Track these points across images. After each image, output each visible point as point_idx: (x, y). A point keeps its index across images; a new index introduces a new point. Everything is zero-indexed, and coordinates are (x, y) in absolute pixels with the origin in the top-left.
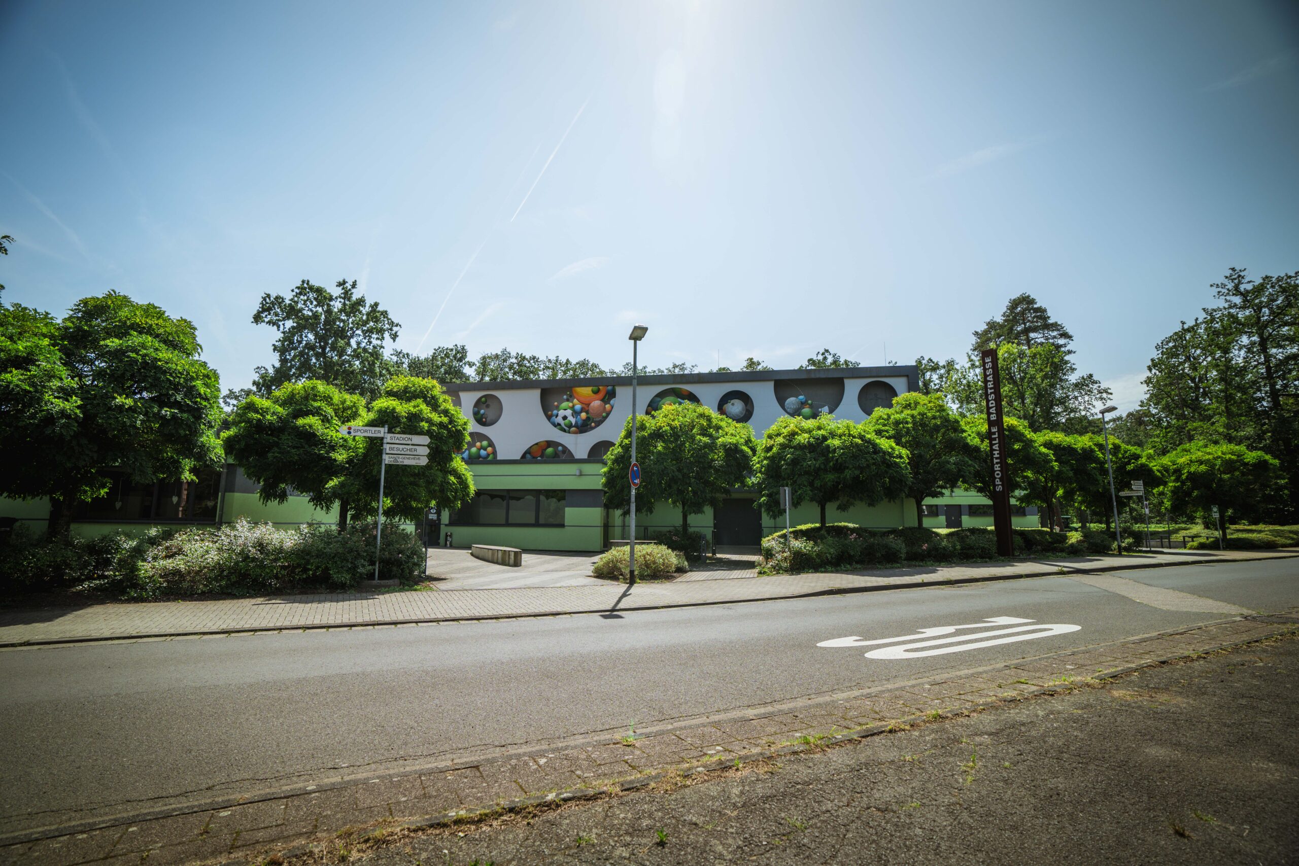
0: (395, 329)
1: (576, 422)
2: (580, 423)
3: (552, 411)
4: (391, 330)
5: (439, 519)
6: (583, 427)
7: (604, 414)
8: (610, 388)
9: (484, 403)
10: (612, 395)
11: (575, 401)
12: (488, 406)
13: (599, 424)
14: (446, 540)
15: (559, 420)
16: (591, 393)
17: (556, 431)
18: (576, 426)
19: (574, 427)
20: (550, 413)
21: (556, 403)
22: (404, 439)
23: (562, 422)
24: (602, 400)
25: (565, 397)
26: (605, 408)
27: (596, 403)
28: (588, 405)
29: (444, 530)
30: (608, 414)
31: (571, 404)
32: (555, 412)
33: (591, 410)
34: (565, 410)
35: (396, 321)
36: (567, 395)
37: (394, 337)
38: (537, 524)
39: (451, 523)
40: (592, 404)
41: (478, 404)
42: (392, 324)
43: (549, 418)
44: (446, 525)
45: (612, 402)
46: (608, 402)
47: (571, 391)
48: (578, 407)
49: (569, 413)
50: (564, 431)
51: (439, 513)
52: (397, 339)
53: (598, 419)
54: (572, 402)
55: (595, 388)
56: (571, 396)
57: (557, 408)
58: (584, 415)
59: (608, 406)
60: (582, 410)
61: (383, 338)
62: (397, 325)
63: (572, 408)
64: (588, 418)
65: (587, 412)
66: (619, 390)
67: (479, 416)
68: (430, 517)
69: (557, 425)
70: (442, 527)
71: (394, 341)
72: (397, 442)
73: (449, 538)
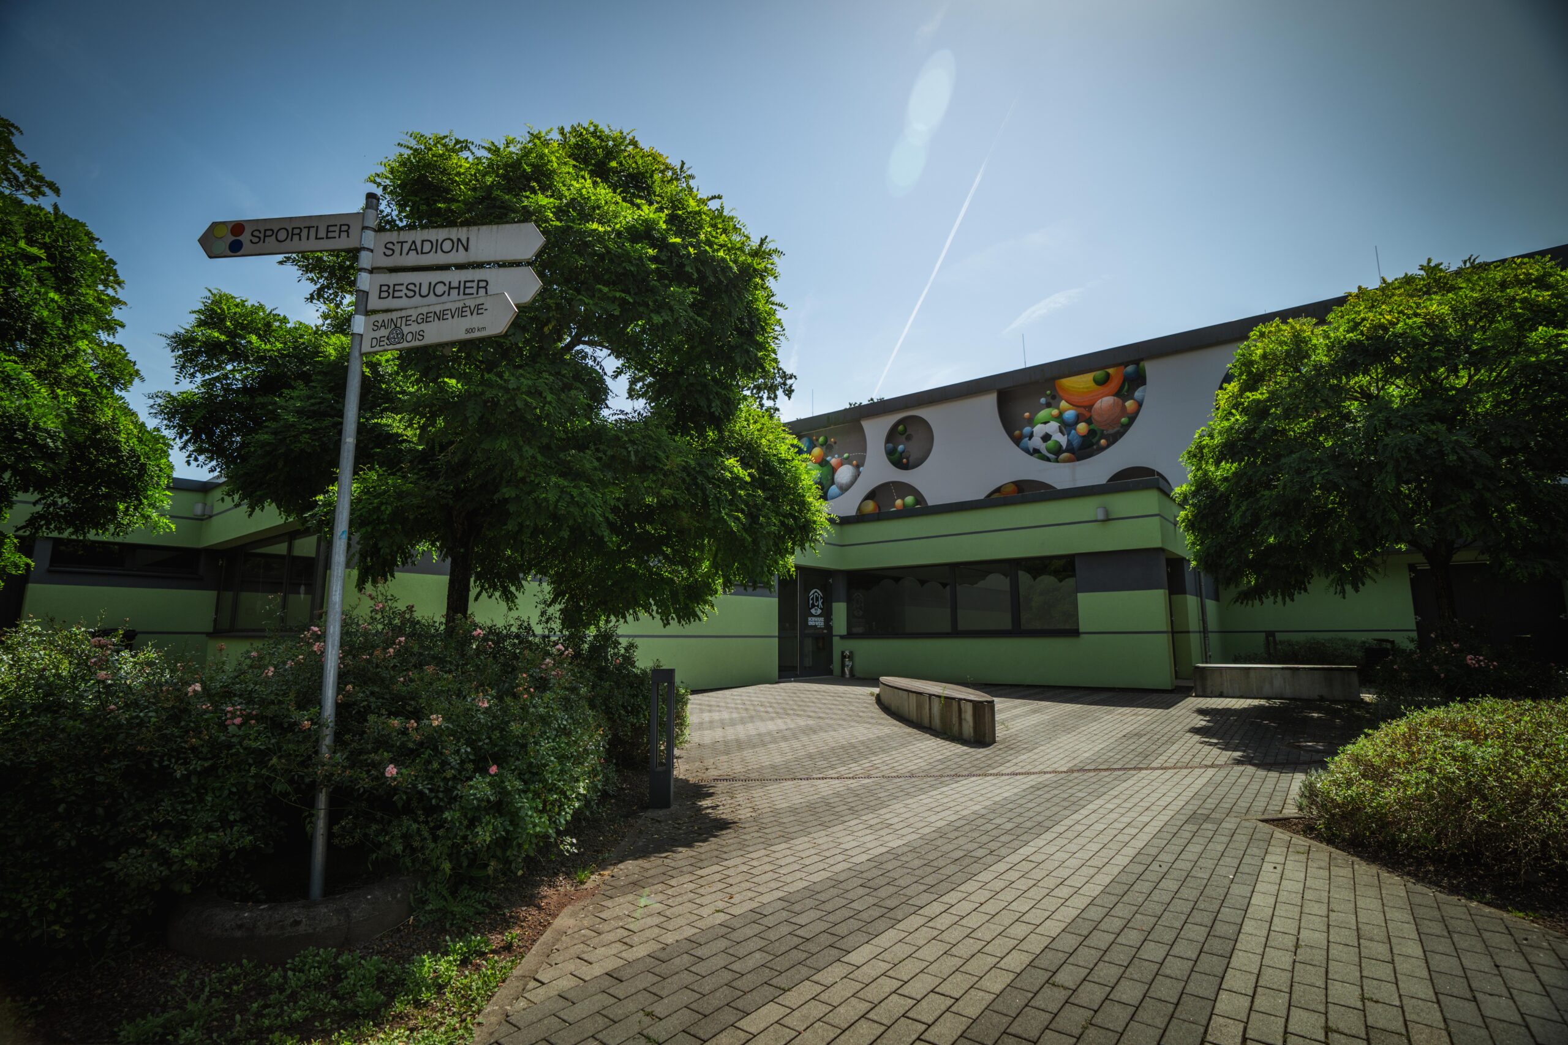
0: (789, 382)
1: (1069, 442)
2: (1076, 443)
3: (1021, 430)
4: (785, 384)
5: (828, 626)
6: (1084, 449)
7: (1124, 420)
8: (1130, 369)
9: (902, 434)
10: (1138, 380)
11: (1063, 404)
12: (909, 438)
13: (1113, 439)
14: (843, 666)
15: (1036, 442)
16: (1092, 384)
17: (1034, 461)
18: (1070, 449)
19: (1066, 451)
20: (1017, 432)
21: (1027, 414)
22: (437, 246)
23: (1042, 447)
24: (1118, 394)
25: (1043, 400)
26: (1124, 407)
27: (1106, 402)
28: (1090, 407)
29: (839, 646)
30: (1132, 419)
31: (1055, 412)
32: (1027, 430)
33: (1095, 416)
34: (1045, 423)
35: (788, 372)
36: (1046, 396)
37: (789, 392)
38: (1017, 631)
39: (850, 635)
40: (1097, 405)
41: (892, 436)
42: (785, 376)
43: (1017, 441)
44: (842, 637)
45: (1138, 394)
46: (1130, 396)
47: (1053, 388)
48: (1070, 414)
49: (1054, 426)
50: (1048, 460)
51: (827, 614)
52: (793, 395)
53: (1111, 431)
54: (1058, 407)
55: (1099, 374)
56: (1054, 397)
57: (1031, 422)
58: (1082, 427)
59: (1129, 404)
60: (1078, 419)
61: (776, 397)
62: (791, 378)
63: (1059, 418)
64: (1092, 433)
65: (1089, 421)
66: (1150, 368)
67: (897, 455)
68: (810, 623)
69: (1036, 452)
70: (836, 640)
71: (790, 398)
72: (413, 259)
73: (847, 661)
